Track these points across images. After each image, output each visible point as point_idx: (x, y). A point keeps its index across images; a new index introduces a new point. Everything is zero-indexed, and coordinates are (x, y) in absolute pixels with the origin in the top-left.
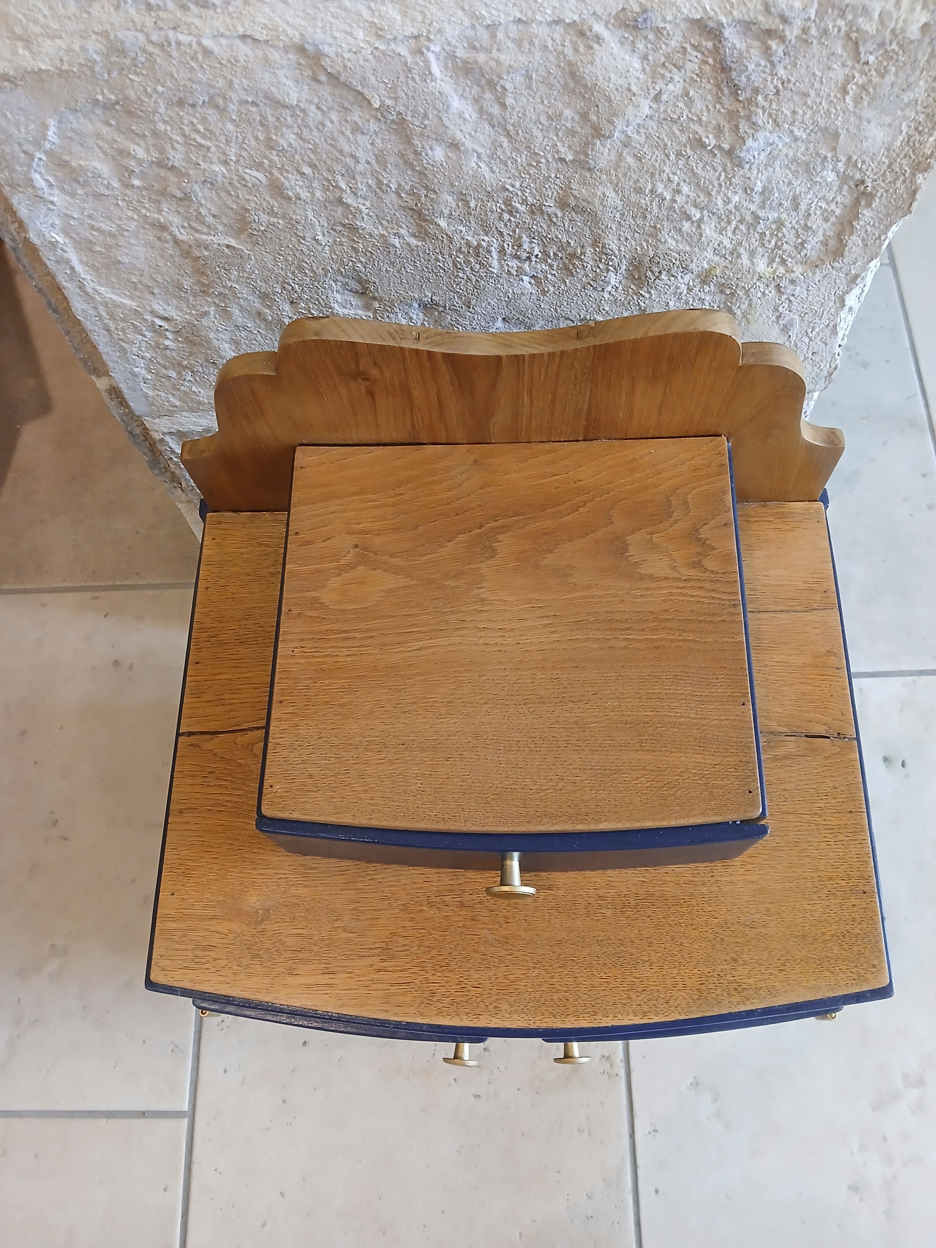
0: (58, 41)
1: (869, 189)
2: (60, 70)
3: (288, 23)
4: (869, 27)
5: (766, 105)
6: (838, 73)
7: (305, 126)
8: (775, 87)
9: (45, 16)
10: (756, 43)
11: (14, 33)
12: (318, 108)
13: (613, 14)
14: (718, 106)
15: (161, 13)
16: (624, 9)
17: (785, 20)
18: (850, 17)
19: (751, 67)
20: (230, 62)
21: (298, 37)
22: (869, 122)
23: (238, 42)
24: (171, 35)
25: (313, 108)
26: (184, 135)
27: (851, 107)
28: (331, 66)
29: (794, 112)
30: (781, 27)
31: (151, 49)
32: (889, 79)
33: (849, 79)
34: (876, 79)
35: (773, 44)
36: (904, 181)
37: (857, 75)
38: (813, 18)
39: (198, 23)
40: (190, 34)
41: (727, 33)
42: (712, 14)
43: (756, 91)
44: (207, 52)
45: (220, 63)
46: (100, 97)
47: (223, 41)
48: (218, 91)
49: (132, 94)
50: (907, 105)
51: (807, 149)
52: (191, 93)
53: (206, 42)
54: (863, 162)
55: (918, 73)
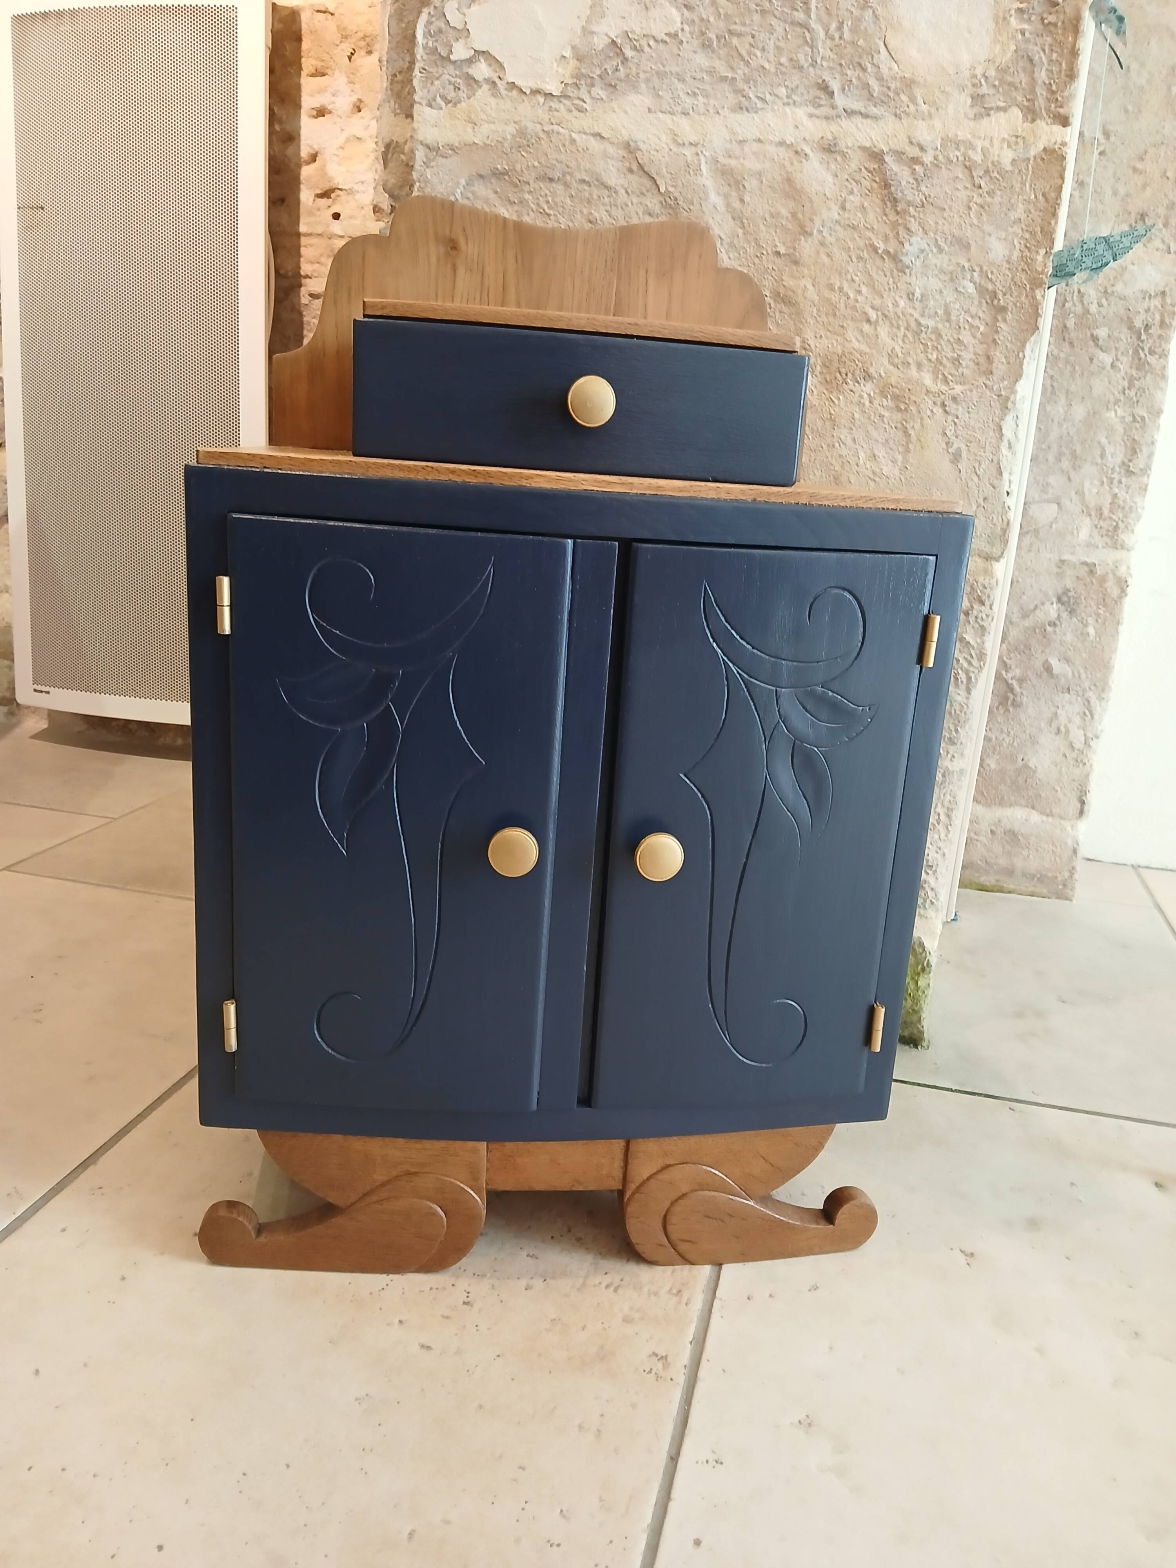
0: (492, 125)
1: (1001, 302)
2: (485, 144)
3: (624, 127)
4: (977, 157)
5: (916, 215)
6: (963, 194)
7: (615, 205)
8: (921, 200)
9: (492, 109)
10: (906, 168)
11: (470, 117)
12: (627, 193)
13: (816, 141)
14: (884, 218)
15: (555, 113)
16: (822, 138)
17: (922, 149)
18: (962, 149)
19: (904, 183)
20: (583, 149)
21: (627, 135)
22: (990, 235)
23: (591, 138)
24: (556, 127)
25: (623, 191)
26: (538, 205)
27: (975, 221)
28: (642, 159)
29: (937, 223)
30: (920, 154)
31: (542, 135)
32: (998, 199)
33: (970, 199)
34: (989, 199)
35: (917, 168)
36: (1027, 296)
37: (975, 196)
38: (939, 148)
39: (573, 120)
40: (567, 129)
41: (887, 158)
42: (876, 143)
43: (909, 204)
44: (573, 141)
45: (578, 150)
46: (499, 167)
47: (584, 136)
48: (570, 170)
49: (518, 167)
50: (1014, 223)
51: (950, 260)
52: (553, 170)
53: (574, 135)
54: (992, 273)
55: (1016, 196)
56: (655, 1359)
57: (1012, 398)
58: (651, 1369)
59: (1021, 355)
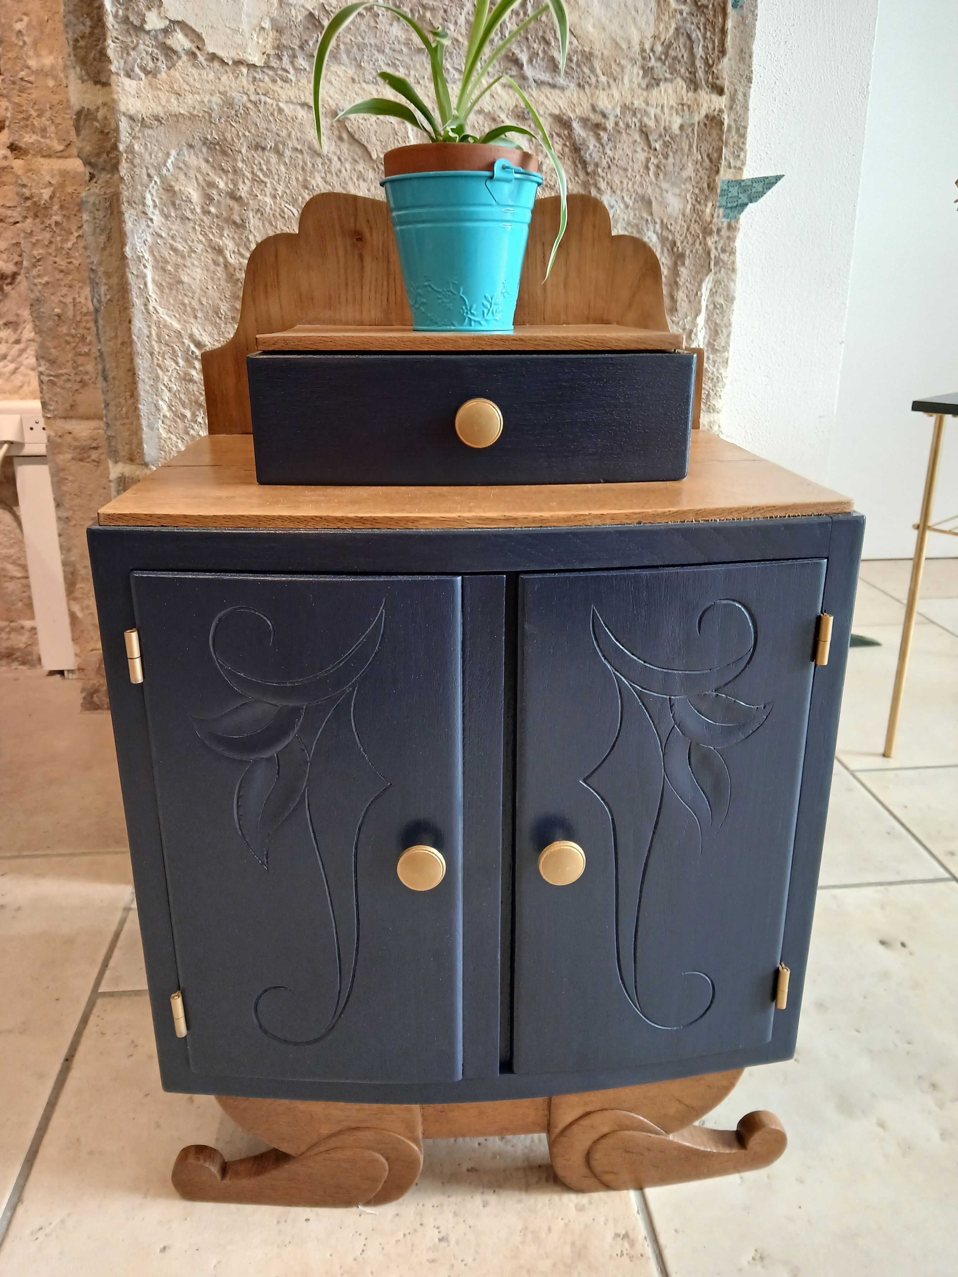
0: (196, 96)
1: (680, 249)
2: (191, 114)
3: (330, 97)
4: (651, 123)
5: (604, 175)
6: (641, 156)
7: (329, 172)
8: (607, 162)
9: (195, 80)
10: (591, 133)
11: (172, 88)
12: (339, 159)
13: (511, 109)
14: (576, 178)
15: (261, 84)
16: (516, 106)
17: (604, 116)
18: (639, 116)
19: (591, 147)
20: (293, 119)
21: (335, 105)
22: (667, 192)
23: (299, 108)
24: (263, 98)
25: (336, 159)
26: (253, 173)
27: (653, 179)
28: (351, 127)
29: (621, 182)
30: (603, 121)
31: (249, 105)
32: (671, 160)
33: (648, 160)
34: (663, 161)
35: (602, 133)
36: (700, 243)
37: (652, 158)
38: (619, 115)
39: (279, 90)
40: (273, 99)
41: (575, 125)
42: (564, 111)
43: (597, 165)
44: (280, 111)
45: (287, 119)
46: (209, 137)
47: (291, 106)
48: (281, 139)
49: (228, 136)
50: (686, 180)
51: (635, 215)
52: (265, 139)
53: (281, 104)
54: (671, 224)
55: (686, 157)
56: (619, 1240)
57: (694, 331)
58: (622, 1251)
59: (699, 293)
